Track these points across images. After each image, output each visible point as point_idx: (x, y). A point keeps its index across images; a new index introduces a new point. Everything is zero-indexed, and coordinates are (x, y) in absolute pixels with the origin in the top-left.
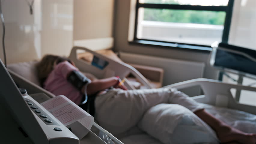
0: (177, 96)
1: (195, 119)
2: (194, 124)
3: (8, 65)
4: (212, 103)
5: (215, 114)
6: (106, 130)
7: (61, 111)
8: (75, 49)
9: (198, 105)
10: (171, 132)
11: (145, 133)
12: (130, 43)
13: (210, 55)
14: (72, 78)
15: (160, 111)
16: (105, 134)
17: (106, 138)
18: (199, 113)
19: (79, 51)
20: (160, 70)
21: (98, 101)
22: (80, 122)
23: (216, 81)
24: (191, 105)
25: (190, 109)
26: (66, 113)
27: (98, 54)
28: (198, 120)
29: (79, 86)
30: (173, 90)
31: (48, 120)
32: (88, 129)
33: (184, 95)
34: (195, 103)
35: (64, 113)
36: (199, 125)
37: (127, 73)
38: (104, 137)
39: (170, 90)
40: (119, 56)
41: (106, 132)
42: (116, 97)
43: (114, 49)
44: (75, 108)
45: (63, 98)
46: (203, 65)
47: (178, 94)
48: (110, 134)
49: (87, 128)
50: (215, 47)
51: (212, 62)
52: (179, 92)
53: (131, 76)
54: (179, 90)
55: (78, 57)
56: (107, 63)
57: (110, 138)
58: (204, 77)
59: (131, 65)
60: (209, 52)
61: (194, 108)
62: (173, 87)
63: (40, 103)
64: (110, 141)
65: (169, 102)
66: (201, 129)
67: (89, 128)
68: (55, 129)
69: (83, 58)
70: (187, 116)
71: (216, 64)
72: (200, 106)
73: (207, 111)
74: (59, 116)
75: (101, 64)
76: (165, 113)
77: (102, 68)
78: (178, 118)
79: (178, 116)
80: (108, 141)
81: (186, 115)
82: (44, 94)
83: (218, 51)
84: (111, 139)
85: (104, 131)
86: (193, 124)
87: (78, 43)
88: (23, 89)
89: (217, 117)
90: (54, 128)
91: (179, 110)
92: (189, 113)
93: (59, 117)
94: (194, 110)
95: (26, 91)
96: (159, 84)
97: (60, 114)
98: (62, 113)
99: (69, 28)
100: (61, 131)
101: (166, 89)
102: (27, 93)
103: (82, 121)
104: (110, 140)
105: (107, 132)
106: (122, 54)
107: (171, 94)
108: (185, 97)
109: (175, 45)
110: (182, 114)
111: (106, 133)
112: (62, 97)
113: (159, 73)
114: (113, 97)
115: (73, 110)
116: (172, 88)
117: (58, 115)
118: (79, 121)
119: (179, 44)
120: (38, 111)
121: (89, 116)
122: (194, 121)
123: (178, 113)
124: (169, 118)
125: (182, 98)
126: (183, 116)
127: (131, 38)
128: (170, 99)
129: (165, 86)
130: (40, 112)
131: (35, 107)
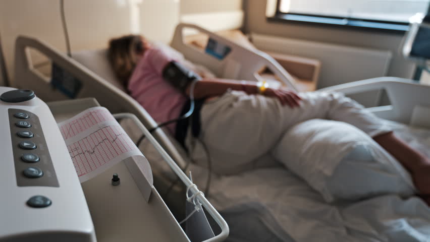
0: (344, 107)
1: (374, 150)
2: (373, 160)
4: (405, 120)
5: (409, 140)
6: (194, 183)
8: (180, 27)
9: (381, 125)
10: (328, 172)
12: (270, 20)
13: (404, 38)
14: (171, 72)
15: (312, 134)
17: (192, 201)
18: (384, 139)
19: (187, 32)
20: (315, 63)
23: (409, 81)
24: (369, 123)
25: (367, 131)
27: (217, 36)
28: (381, 153)
29: (182, 84)
30: (336, 96)
31: (33, 170)
33: (357, 105)
36: (383, 161)
37: (261, 67)
39: (331, 95)
40: (251, 40)
41: (193, 187)
42: (236, 105)
43: (245, 29)
46: (389, 55)
47: (347, 103)
48: (199, 193)
50: (416, 24)
51: (407, 49)
52: (348, 100)
53: (268, 71)
54: (347, 96)
56: (228, 50)
58: (388, 75)
59: (269, 54)
60: (402, 33)
61: (373, 130)
62: (337, 91)
65: (327, 117)
66: (385, 169)
68: (31, 202)
69: (195, 43)
70: (361, 146)
71: (413, 53)
72: (385, 126)
73: (397, 136)
75: (219, 50)
76: (319, 137)
77: (221, 57)
79: (344, 144)
80: (195, 206)
81: (360, 143)
83: (421, 30)
84: (201, 204)
85: (190, 184)
87: (188, 19)
88: (28, 91)
89: (414, 145)
90: (27, 199)
91: (346, 134)
92: (365, 140)
94: (374, 134)
95: (33, 94)
96: (312, 86)
100: (51, 203)
101: (324, 94)
102: (34, 98)
105: (196, 187)
106: (256, 37)
107: (333, 103)
108: (359, 109)
109: (344, 22)
110: (353, 142)
111: (192, 190)
113: (312, 68)
114: (231, 106)
116: (336, 93)
119: (350, 19)
120: (25, 144)
122: (373, 154)
124: (326, 147)
125: (353, 110)
126: (354, 146)
127: (271, 11)
128: (329, 112)
130: (29, 147)
131: (27, 133)
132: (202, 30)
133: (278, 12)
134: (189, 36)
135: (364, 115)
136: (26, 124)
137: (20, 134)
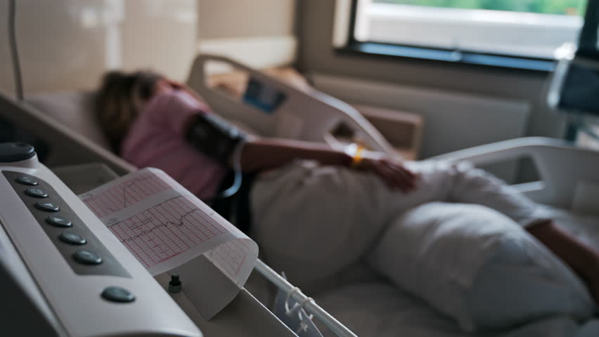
0: (475, 184)
3: (26, 96)
5: (577, 233)
6: (295, 286)
7: (149, 220)
8: (200, 61)
9: (533, 210)
11: (383, 279)
13: (547, 81)
14: (201, 131)
15: (433, 225)
16: (291, 297)
17: (295, 313)
19: (212, 68)
20: (413, 119)
21: (260, 193)
22: (211, 259)
24: (515, 207)
25: (516, 219)
26: (166, 226)
27: (264, 76)
30: (463, 167)
31: (85, 253)
32: (236, 282)
33: (495, 181)
34: (526, 203)
35: (157, 227)
37: (333, 123)
38: (290, 308)
39: (455, 167)
40: (311, 83)
41: (295, 291)
42: (309, 182)
43: (300, 64)
44: (195, 210)
45: (159, 176)
47: (478, 177)
48: (309, 301)
49: (231, 278)
50: (564, 60)
51: (553, 98)
52: (479, 173)
53: (344, 132)
54: (478, 166)
55: (211, 82)
56: (282, 96)
57: (309, 315)
58: (529, 133)
60: (545, 75)
61: (523, 217)
63: (77, 193)
64: (308, 322)
66: (548, 276)
67: (240, 282)
68: (108, 296)
69: (222, 87)
70: (511, 241)
71: (563, 104)
73: (560, 227)
74: (138, 236)
75: (267, 98)
77: (270, 109)
78: (486, 245)
79: (486, 237)
80: (300, 321)
82: (105, 167)
83: (573, 68)
84: (311, 316)
85: (290, 288)
86: (529, 262)
87: (210, 47)
88: (22, 145)
90: (101, 290)
93: (138, 240)
94: (526, 222)
95: (32, 150)
97: (144, 228)
98: (151, 226)
99: (188, 16)
100: (133, 300)
101: (442, 164)
102: (35, 157)
103: (215, 257)
104: (309, 320)
105: (299, 291)
106: (320, 80)
107: (458, 177)
108: (498, 187)
109: (455, 57)
111: (294, 295)
112: (154, 175)
113: (409, 127)
114: (300, 184)
115: (188, 217)
116: (461, 162)
117: (139, 232)
118: (206, 255)
120: (57, 220)
121: (239, 240)
123: (486, 230)
124: (459, 243)
125: (489, 189)
127: (340, 38)
128: (454, 191)
129: (438, 157)
130: (63, 223)
131: (50, 205)
132: (238, 66)
133: (351, 39)
134: (215, 76)
135: (506, 196)
136: (40, 193)
137: (42, 206)
